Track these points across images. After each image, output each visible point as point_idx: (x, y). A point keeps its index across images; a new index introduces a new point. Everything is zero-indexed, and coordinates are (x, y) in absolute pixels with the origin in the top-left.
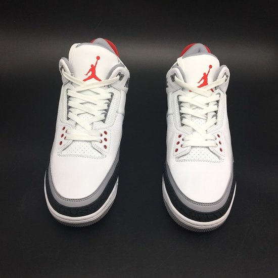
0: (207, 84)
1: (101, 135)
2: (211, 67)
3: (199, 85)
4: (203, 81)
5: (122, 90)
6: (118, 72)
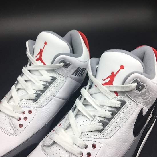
0: (112, 85)
1: (24, 113)
2: (122, 67)
3: (104, 82)
4: (109, 79)
5: (69, 77)
6: (61, 60)
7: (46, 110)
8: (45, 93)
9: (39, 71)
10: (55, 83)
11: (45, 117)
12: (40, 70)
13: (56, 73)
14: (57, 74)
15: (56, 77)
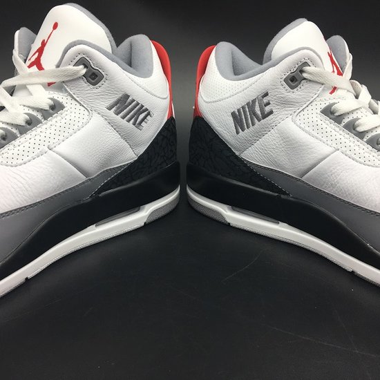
5: (99, 114)
6: (80, 57)
7: (23, 175)
8: (27, 136)
9: (28, 86)
10: (59, 118)
11: (13, 190)
12: (29, 84)
13: (66, 94)
14: (69, 98)
15: (65, 105)
